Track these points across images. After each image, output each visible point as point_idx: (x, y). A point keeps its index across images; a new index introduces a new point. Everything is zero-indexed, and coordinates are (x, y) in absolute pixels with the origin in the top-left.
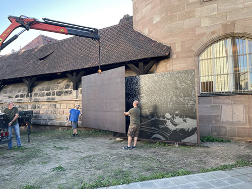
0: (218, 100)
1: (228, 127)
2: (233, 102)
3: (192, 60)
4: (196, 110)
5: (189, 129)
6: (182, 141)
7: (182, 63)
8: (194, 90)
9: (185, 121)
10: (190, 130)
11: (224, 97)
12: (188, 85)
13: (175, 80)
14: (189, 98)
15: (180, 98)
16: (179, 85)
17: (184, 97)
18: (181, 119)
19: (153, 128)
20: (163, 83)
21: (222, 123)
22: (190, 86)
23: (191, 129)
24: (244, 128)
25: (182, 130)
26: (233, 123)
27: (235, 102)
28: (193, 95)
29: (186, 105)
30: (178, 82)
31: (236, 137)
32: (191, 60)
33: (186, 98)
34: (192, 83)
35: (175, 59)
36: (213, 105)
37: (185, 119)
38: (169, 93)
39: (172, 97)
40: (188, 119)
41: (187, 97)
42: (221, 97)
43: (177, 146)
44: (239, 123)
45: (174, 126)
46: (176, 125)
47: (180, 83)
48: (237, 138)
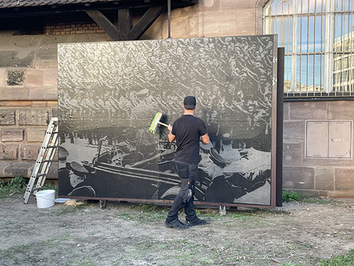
0: (301, 111)
1: (318, 170)
2: (330, 116)
3: (250, 15)
4: (270, 130)
5: (252, 174)
6: (236, 201)
7: (225, 21)
8: (268, 84)
9: (244, 155)
10: (254, 177)
11: (313, 105)
12: (257, 71)
13: (225, 59)
14: (256, 103)
15: (235, 103)
16: (235, 71)
17: (246, 99)
18: (236, 150)
19: (167, 173)
20: (196, 64)
21: (305, 160)
22: (259, 73)
23: (257, 173)
24: (349, 171)
25: (237, 177)
26: (327, 161)
27: (336, 116)
28: (267, 95)
29: (249, 119)
30: (234, 63)
31: (332, 189)
32: (248, 14)
33: (250, 102)
34: (265, 68)
35: (210, 9)
36: (290, 120)
37: (245, 150)
38: (211, 88)
39: (217, 98)
40: (251, 151)
41: (253, 100)
42: (307, 104)
43: (223, 212)
44: (339, 160)
45: (218, 168)
46: (222, 165)
47: (237, 66)
48: (334, 193)
